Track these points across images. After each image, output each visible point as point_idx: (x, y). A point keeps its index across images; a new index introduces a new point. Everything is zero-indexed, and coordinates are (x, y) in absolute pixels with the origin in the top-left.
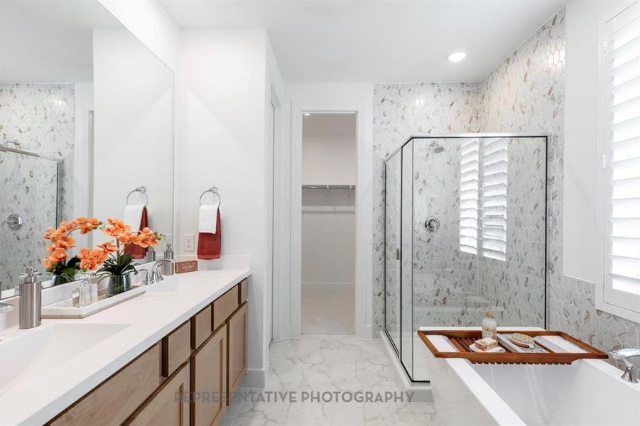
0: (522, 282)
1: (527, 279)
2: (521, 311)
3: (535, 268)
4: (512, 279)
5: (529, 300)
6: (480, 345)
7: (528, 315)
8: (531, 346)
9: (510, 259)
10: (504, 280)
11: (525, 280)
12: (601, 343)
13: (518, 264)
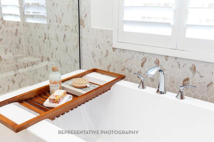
0: (61, 38)
1: (65, 35)
2: (62, 61)
3: (70, 25)
4: (52, 38)
5: (67, 51)
6: (54, 100)
7: (66, 63)
8: (88, 85)
9: (50, 21)
10: (47, 39)
11: (63, 37)
12: (114, 70)
13: (57, 24)
